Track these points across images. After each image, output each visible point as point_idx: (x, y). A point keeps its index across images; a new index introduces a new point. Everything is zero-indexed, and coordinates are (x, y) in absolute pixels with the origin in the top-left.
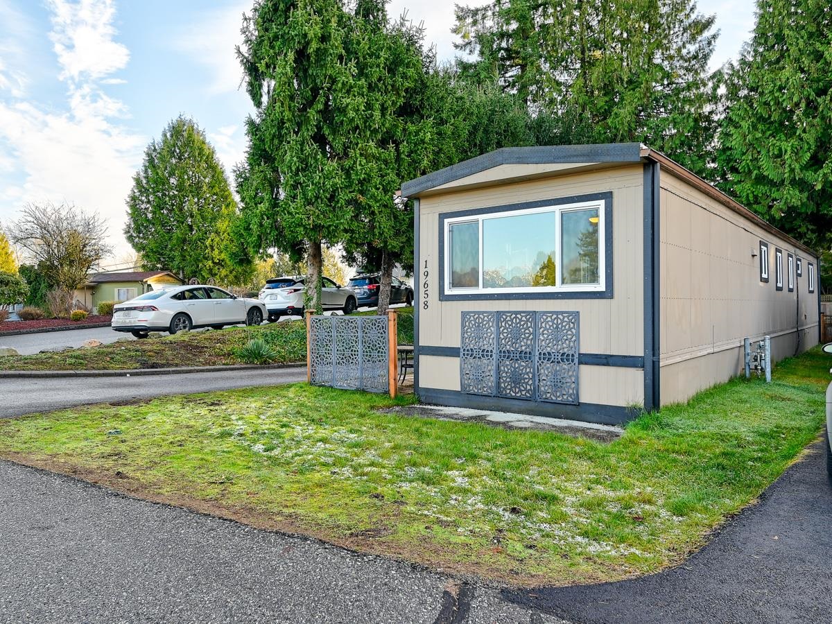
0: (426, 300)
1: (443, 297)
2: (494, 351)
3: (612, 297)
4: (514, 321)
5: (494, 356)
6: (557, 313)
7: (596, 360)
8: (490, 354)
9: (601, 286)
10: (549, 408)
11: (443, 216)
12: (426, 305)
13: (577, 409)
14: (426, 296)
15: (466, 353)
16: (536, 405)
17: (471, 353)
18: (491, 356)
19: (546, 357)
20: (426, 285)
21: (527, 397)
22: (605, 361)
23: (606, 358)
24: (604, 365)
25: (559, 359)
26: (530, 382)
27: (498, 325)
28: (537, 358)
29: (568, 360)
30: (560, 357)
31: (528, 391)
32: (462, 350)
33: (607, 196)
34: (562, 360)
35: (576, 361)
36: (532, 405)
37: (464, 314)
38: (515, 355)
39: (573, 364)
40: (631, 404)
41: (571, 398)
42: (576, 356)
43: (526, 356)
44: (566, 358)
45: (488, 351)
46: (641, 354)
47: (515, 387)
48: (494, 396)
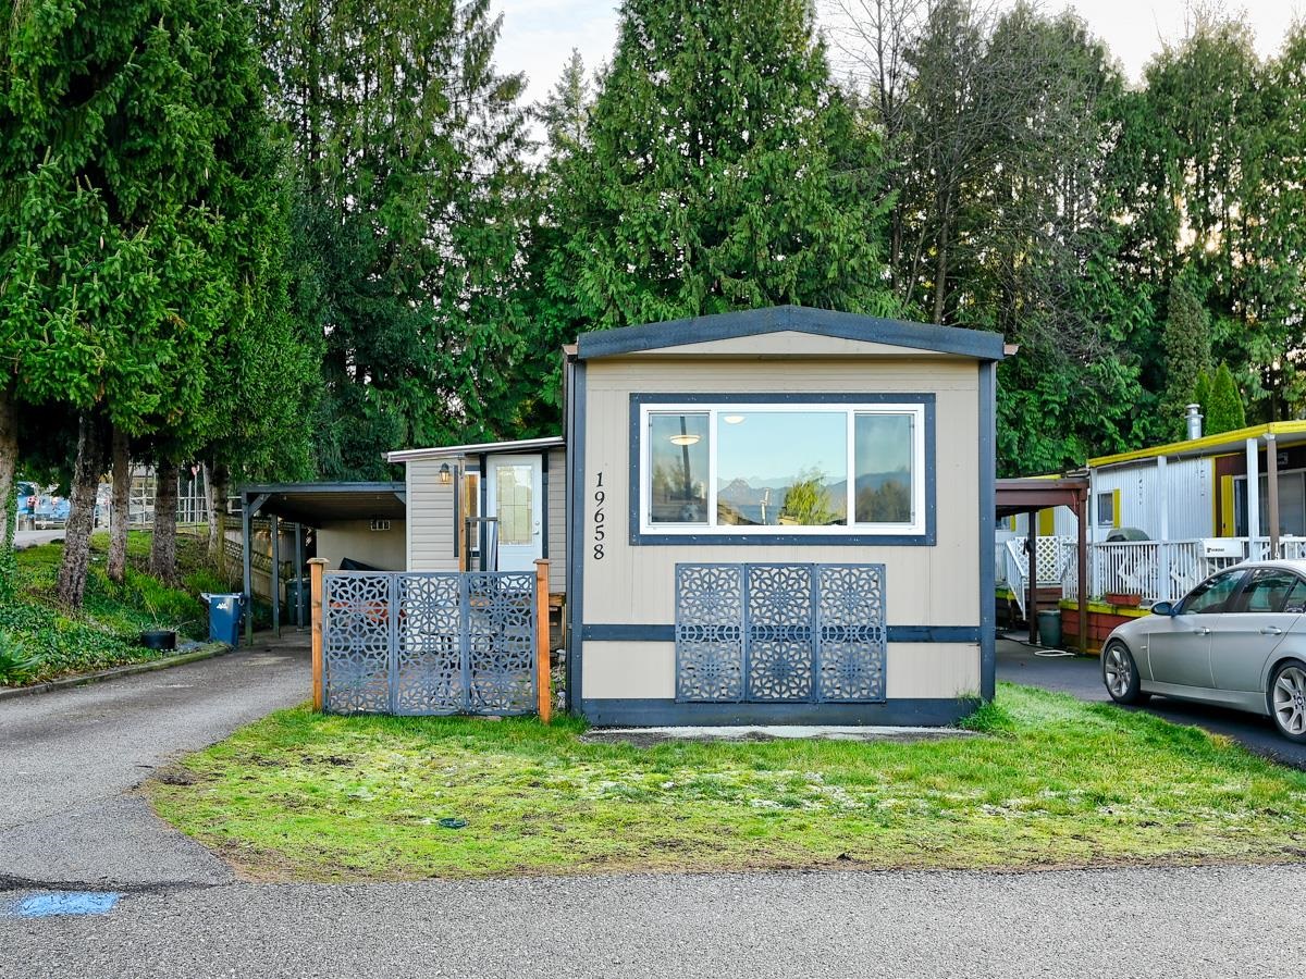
0: (599, 542)
1: (637, 539)
2: (742, 629)
3: (934, 544)
4: (777, 579)
5: (742, 637)
6: (849, 566)
7: (913, 635)
8: (734, 633)
9: (918, 527)
10: (837, 711)
11: (637, 399)
12: (599, 552)
13: (882, 709)
14: (599, 536)
15: (687, 633)
16: (815, 708)
17: (698, 633)
18: (737, 636)
19: (836, 633)
20: (599, 518)
21: (801, 698)
22: (926, 635)
23: (928, 631)
24: (926, 641)
25: (857, 636)
26: (807, 675)
27: (746, 585)
28: (819, 636)
29: (871, 636)
30: (857, 633)
31: (802, 690)
32: (678, 629)
33: (928, 399)
34: (862, 636)
35: (884, 637)
36: (808, 710)
37: (680, 568)
38: (781, 633)
39: (878, 642)
40: (961, 693)
41: (874, 692)
42: (883, 630)
43: (799, 634)
44: (867, 633)
45: (730, 629)
46: (975, 622)
47: (781, 684)
48: (741, 702)
